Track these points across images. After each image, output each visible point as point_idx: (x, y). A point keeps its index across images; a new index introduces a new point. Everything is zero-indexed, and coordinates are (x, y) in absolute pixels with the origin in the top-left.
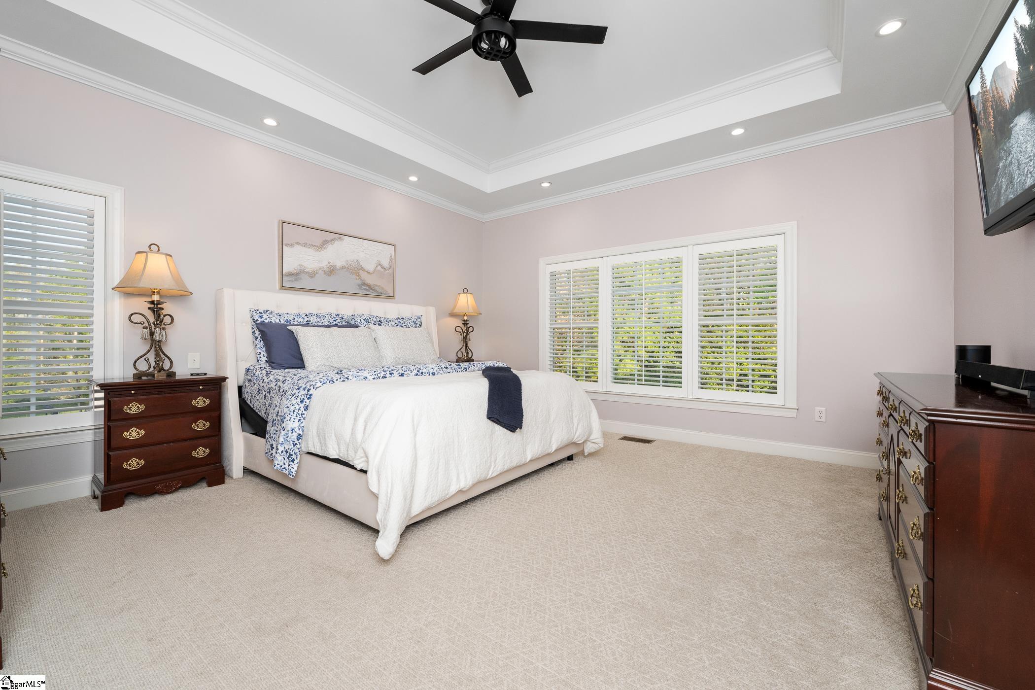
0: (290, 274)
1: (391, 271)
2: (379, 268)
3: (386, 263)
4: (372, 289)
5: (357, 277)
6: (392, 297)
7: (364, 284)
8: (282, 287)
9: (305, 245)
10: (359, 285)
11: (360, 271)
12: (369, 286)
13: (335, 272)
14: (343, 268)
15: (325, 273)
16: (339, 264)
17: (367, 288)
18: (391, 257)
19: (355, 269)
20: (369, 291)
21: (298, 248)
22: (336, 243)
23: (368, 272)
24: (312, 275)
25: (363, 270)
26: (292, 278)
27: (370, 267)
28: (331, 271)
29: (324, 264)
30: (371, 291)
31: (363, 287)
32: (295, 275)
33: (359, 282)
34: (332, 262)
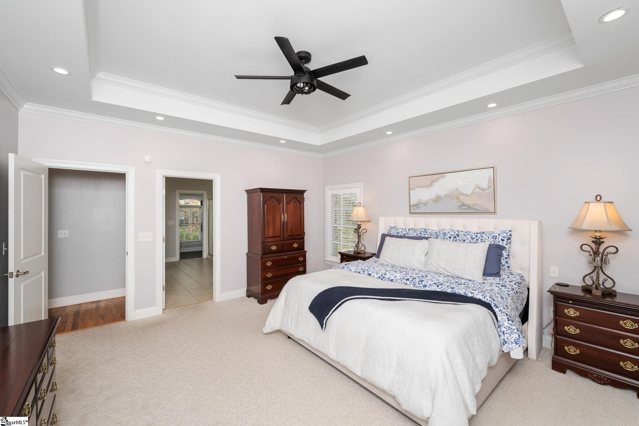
0: (414, 205)
1: (491, 190)
2: (477, 190)
3: (484, 185)
4: (471, 208)
5: (458, 201)
6: (494, 213)
7: (463, 205)
8: (410, 213)
9: (421, 187)
10: (459, 206)
11: (460, 195)
12: (469, 207)
13: (440, 200)
14: (446, 196)
15: (434, 201)
16: (442, 194)
17: (467, 208)
18: (490, 178)
19: (455, 195)
20: (469, 210)
21: (418, 190)
22: (441, 180)
23: (467, 196)
24: (425, 204)
25: (462, 194)
26: (415, 207)
27: (469, 192)
28: (438, 199)
29: (433, 196)
30: (470, 209)
31: (463, 207)
32: (417, 205)
33: (460, 204)
34: (438, 194)
